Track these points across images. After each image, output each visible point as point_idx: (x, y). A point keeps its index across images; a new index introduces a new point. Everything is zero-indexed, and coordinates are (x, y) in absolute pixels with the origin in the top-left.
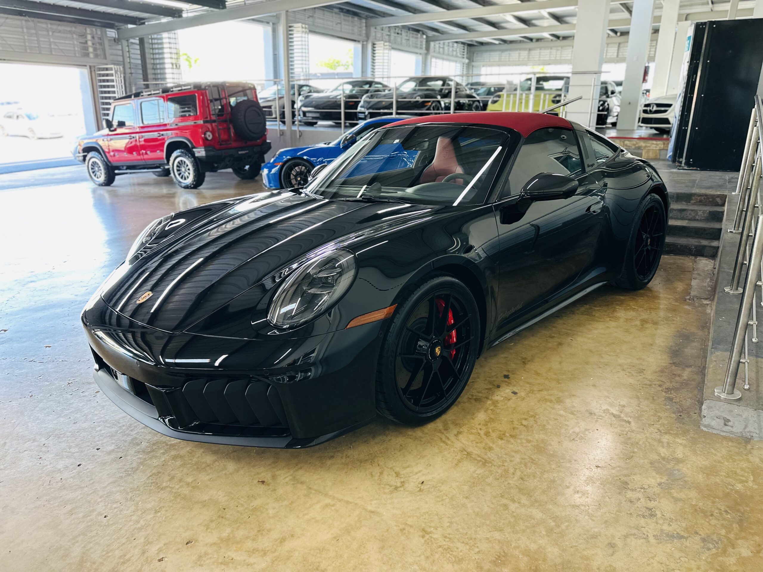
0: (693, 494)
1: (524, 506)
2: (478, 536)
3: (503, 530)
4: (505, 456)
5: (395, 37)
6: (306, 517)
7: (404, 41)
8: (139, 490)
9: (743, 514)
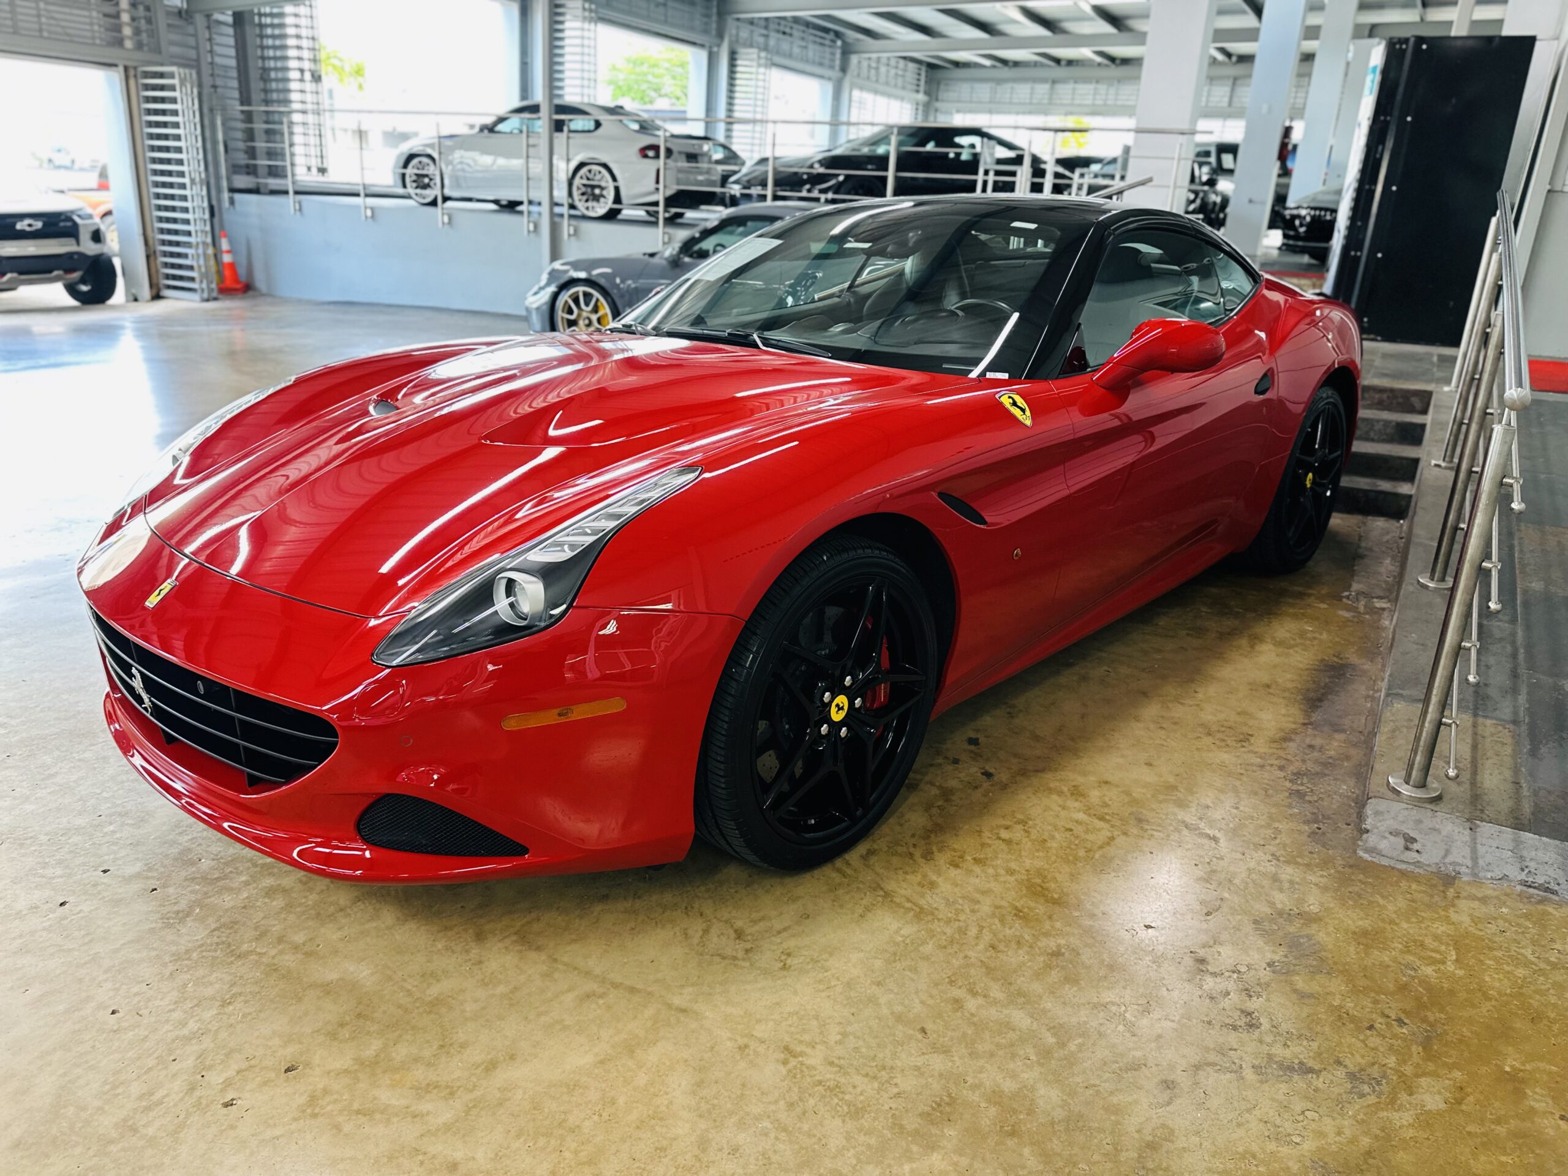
0: (1337, 986)
1: (995, 1002)
2: (899, 1064)
3: (949, 1051)
4: (960, 901)
5: (778, 40)
6: (543, 1019)
7: (796, 50)
8: (189, 959)
9: (1431, 1025)
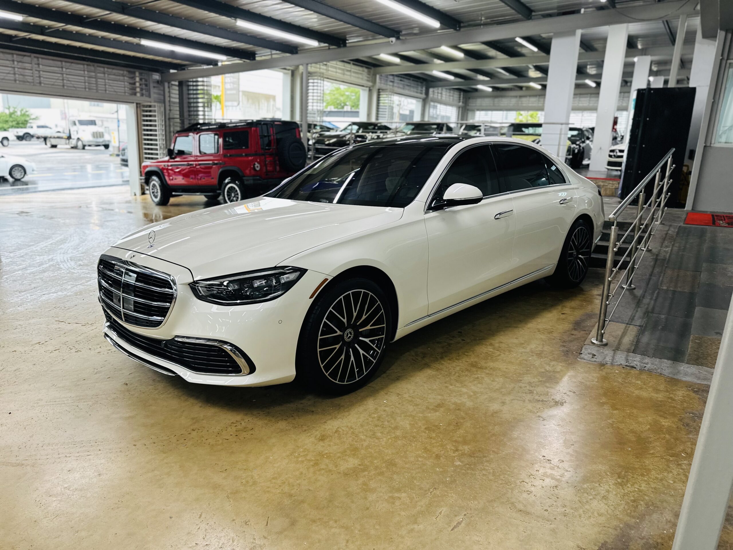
5: (398, 83)
7: (406, 87)
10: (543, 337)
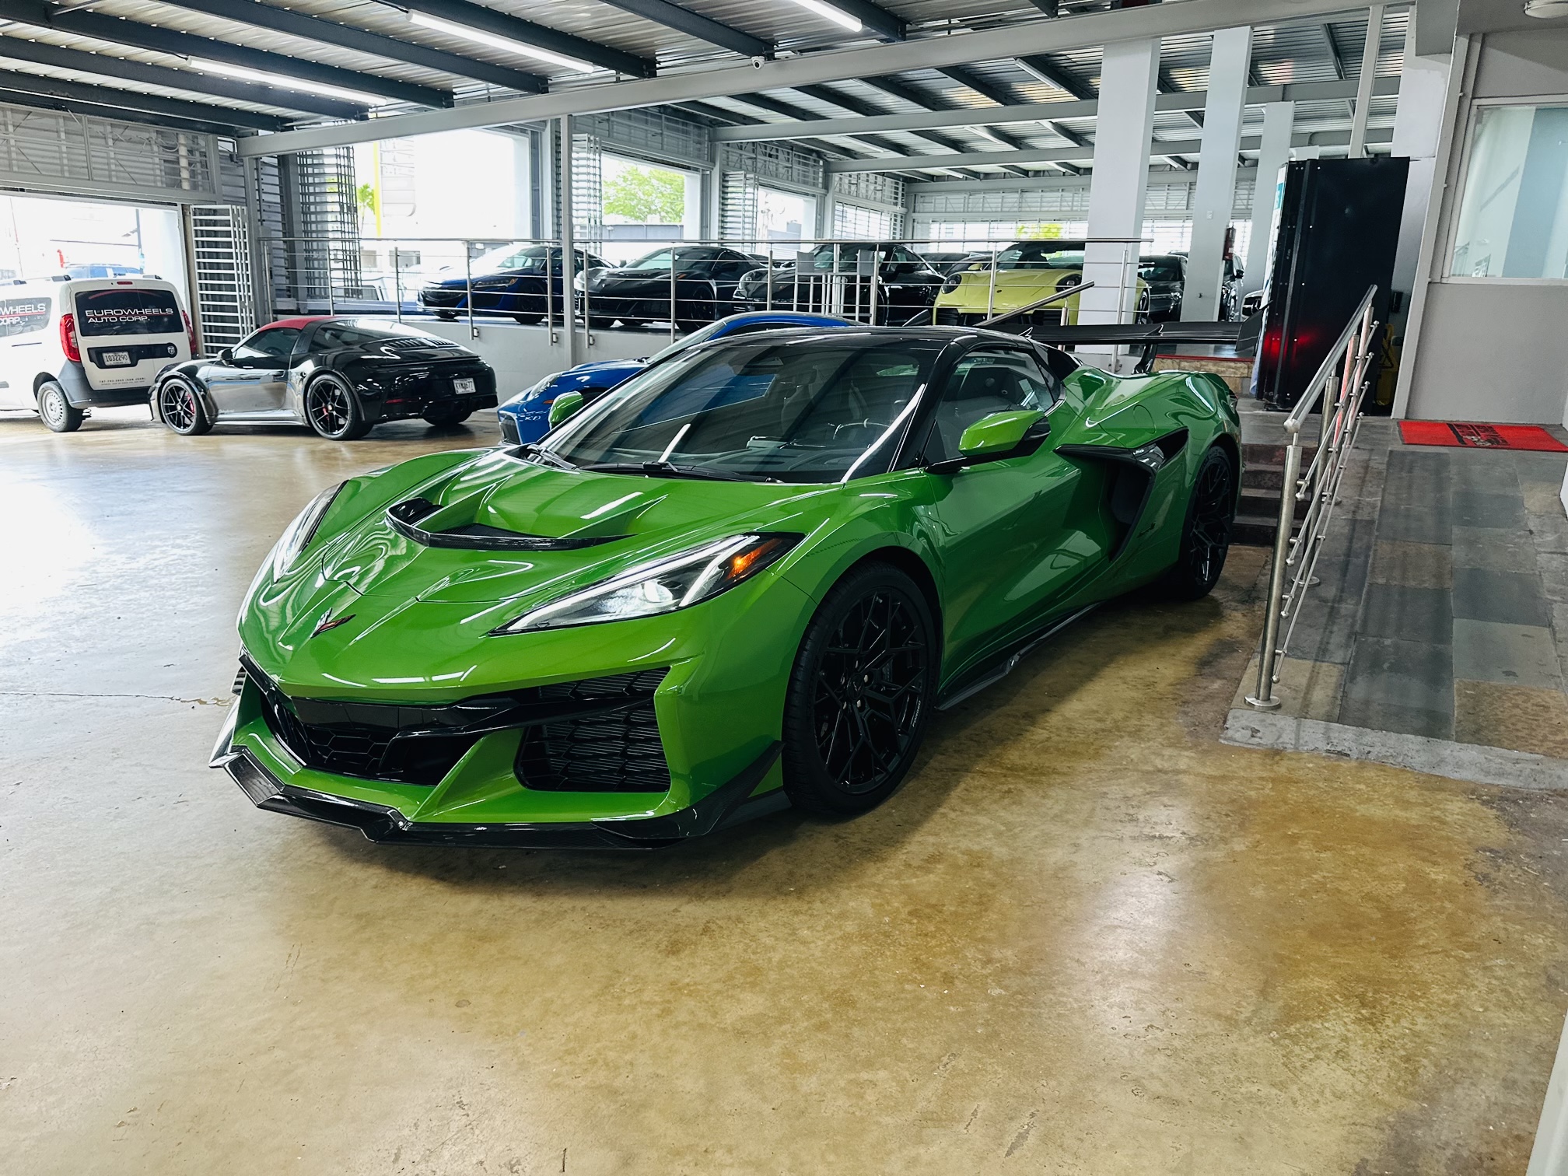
5: (765, 162)
7: (781, 170)
10: (1134, 694)
